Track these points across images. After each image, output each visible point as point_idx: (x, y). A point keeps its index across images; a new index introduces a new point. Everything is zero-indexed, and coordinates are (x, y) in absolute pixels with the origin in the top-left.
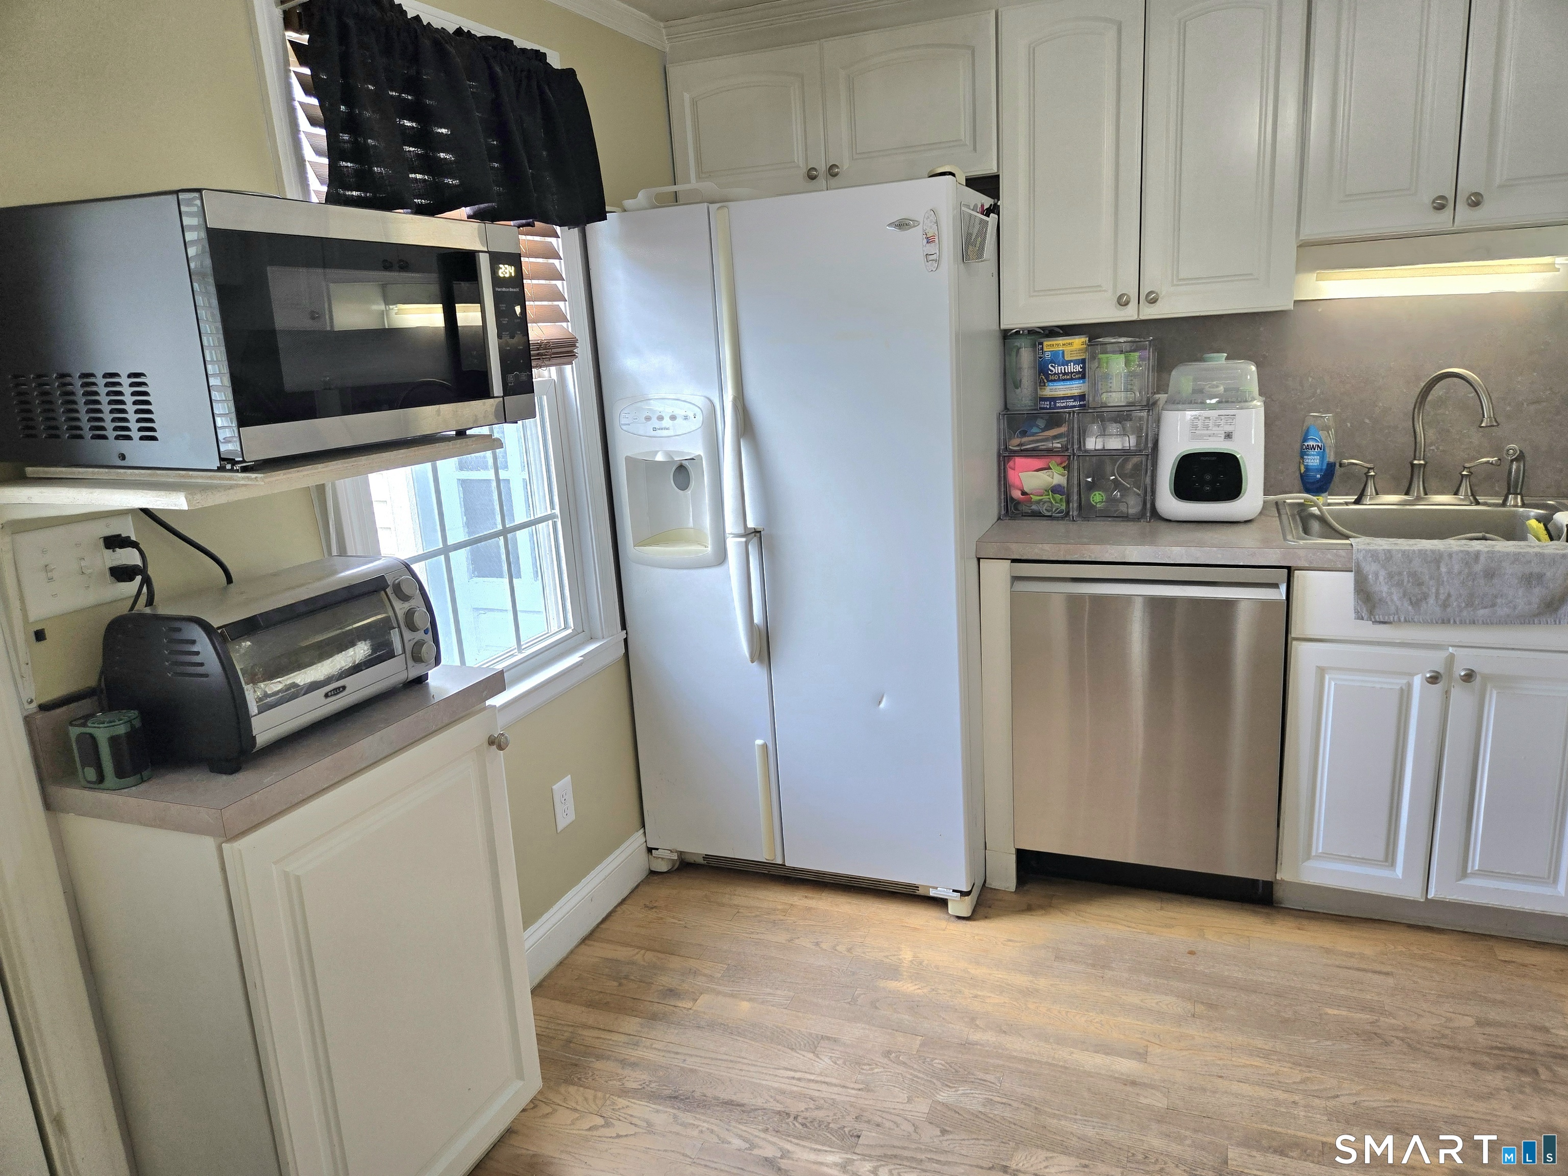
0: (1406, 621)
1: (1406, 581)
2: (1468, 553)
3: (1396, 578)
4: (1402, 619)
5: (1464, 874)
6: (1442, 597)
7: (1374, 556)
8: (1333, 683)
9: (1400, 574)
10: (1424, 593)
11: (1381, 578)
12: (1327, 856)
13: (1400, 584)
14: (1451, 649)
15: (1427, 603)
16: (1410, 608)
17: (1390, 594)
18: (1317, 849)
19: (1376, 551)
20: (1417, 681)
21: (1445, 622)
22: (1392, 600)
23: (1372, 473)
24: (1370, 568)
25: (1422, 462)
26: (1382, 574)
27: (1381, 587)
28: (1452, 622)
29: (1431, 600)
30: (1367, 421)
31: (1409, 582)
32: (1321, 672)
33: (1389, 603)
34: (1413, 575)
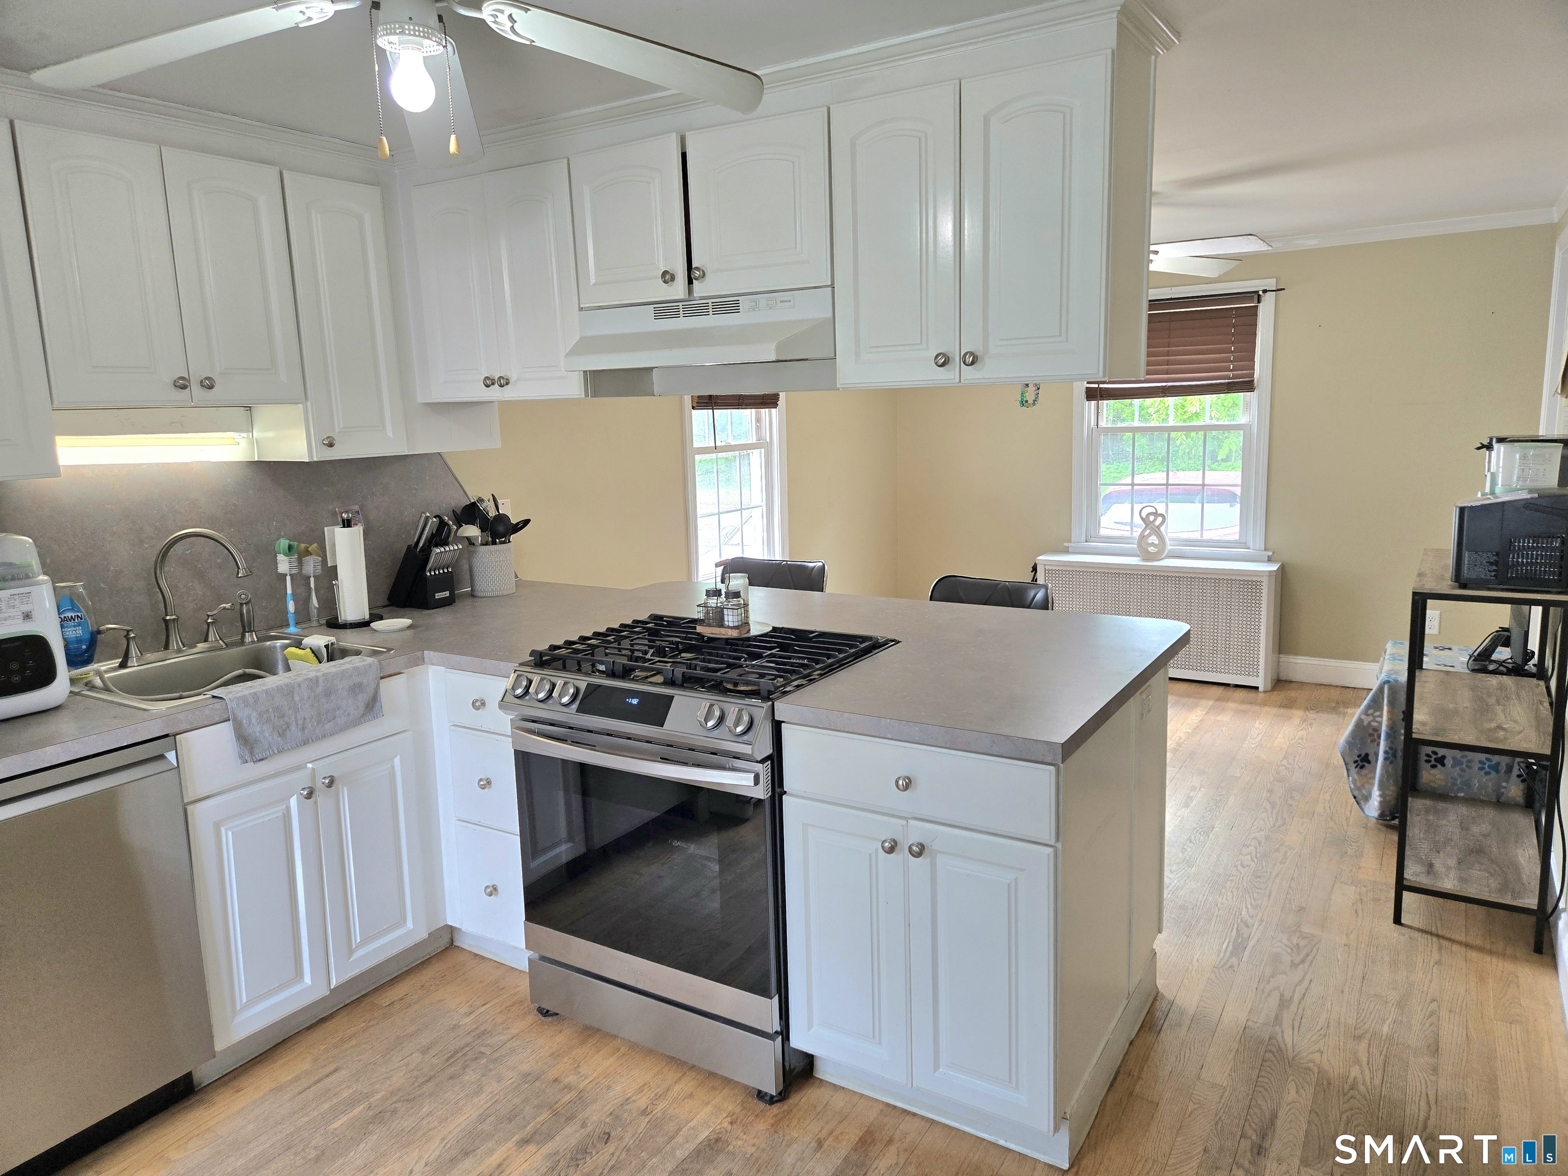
0: (279, 752)
1: (272, 716)
2: (311, 680)
3: (265, 716)
4: (276, 751)
5: (351, 952)
6: (300, 722)
7: (244, 700)
8: (230, 834)
9: (268, 711)
10: (287, 723)
11: (254, 720)
12: (252, 1002)
13: (268, 721)
14: (310, 765)
15: (290, 731)
16: (279, 739)
17: (262, 732)
18: (241, 1001)
19: (245, 696)
20: (293, 801)
21: (305, 742)
22: (264, 737)
23: (132, 635)
24: (243, 714)
25: (174, 617)
26: (254, 714)
27: (255, 729)
28: (310, 741)
29: (293, 728)
30: (103, 585)
31: (275, 717)
32: (217, 826)
33: (262, 741)
34: (277, 709)
